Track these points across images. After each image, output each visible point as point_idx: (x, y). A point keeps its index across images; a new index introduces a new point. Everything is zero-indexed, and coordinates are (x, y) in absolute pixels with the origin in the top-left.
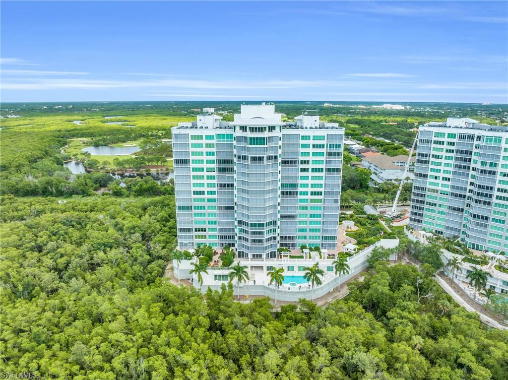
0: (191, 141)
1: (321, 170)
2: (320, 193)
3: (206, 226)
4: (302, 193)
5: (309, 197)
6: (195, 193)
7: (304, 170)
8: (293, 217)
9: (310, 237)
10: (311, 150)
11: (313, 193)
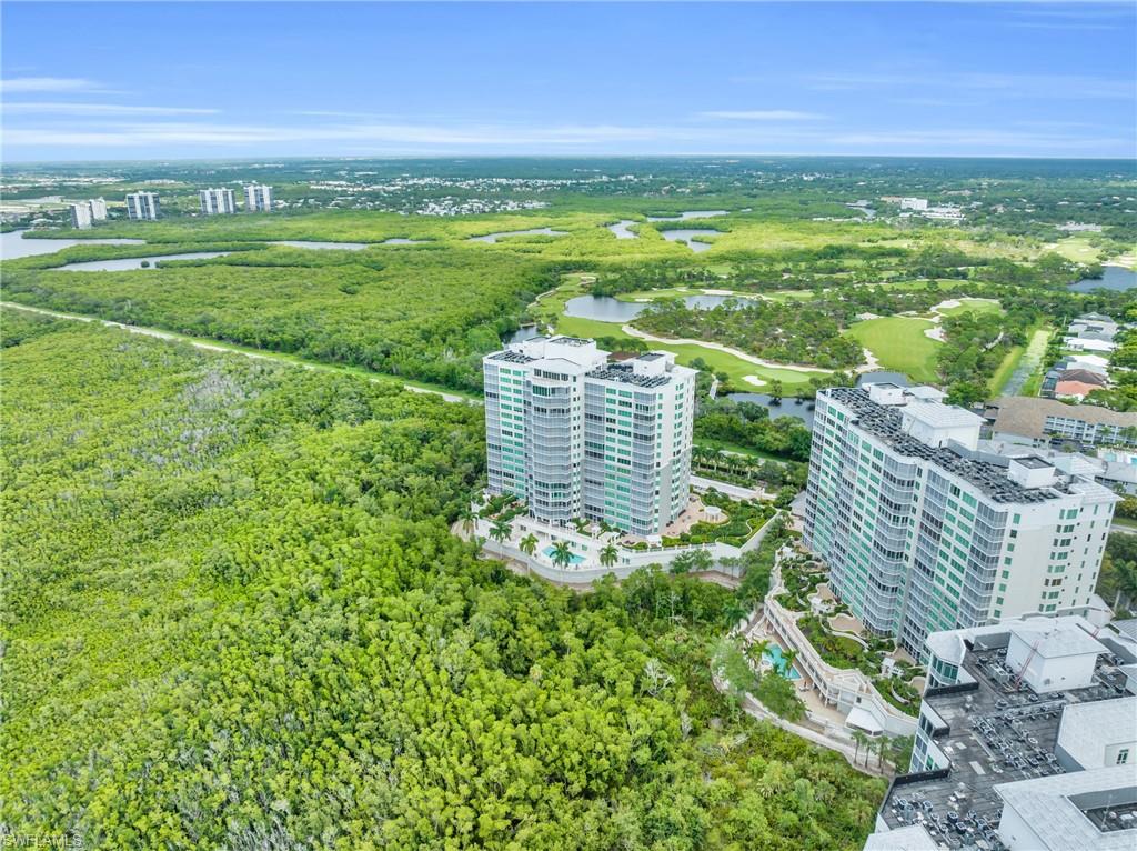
0: (501, 375)
1: (628, 434)
2: (628, 463)
3: (516, 473)
4: (609, 458)
5: (616, 464)
6: (504, 432)
7: (610, 430)
8: (600, 484)
9: (618, 515)
10: (617, 407)
11: (620, 461)
